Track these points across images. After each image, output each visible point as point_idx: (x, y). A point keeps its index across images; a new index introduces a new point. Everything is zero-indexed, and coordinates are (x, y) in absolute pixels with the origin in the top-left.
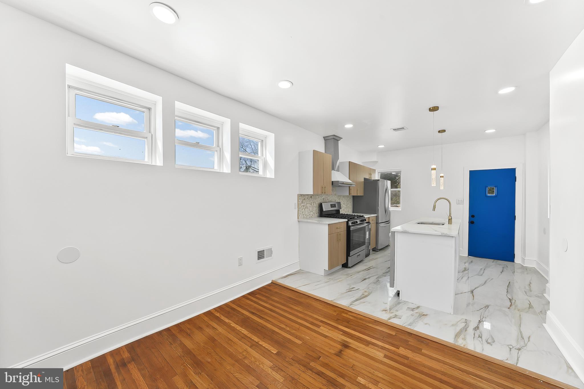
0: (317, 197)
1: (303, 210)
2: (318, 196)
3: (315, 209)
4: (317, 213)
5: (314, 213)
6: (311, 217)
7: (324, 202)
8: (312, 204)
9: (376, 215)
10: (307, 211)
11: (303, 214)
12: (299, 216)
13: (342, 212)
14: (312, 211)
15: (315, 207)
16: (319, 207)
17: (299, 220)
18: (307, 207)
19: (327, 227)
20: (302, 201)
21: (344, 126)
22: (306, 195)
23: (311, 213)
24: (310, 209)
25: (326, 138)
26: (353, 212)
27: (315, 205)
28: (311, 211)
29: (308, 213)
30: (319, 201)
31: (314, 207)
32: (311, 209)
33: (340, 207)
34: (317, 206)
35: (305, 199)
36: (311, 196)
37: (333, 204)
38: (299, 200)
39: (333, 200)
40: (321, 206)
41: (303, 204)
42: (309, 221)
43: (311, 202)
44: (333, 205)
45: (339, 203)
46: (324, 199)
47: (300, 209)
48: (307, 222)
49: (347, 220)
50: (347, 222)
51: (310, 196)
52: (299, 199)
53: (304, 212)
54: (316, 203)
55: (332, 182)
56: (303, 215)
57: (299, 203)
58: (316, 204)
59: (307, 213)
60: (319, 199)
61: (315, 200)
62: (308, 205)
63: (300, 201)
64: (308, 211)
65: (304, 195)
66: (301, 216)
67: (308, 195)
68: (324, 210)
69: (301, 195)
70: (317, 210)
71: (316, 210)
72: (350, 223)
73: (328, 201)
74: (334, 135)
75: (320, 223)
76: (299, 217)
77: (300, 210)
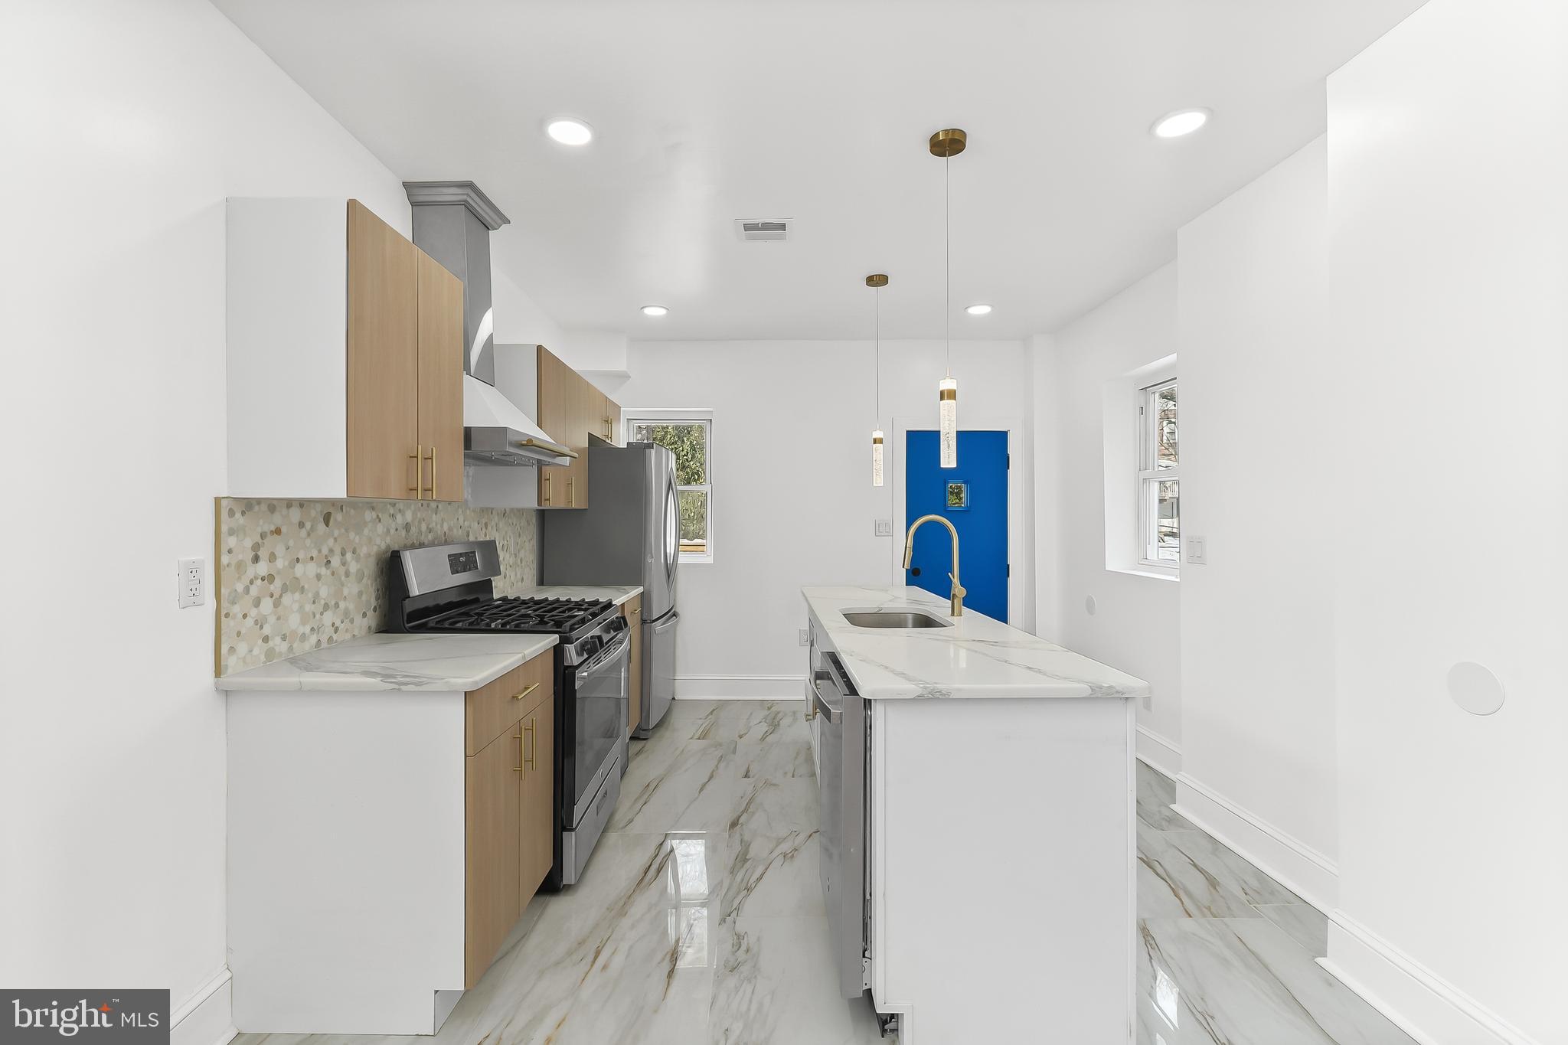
0: (369, 515)
1: (267, 604)
2: (373, 509)
3: (351, 588)
4: (370, 613)
5: (346, 613)
6: (324, 645)
7: (409, 542)
8: (336, 561)
9: (640, 589)
10: (296, 607)
11: (267, 630)
12: (232, 649)
13: (503, 587)
14: (337, 605)
15: (352, 578)
16: (382, 572)
17: (228, 680)
18: (294, 585)
19: (456, 712)
20: (256, 547)
21: (541, 124)
22: (289, 503)
23: (328, 618)
24: (317, 595)
25: (426, 191)
26: (541, 582)
27: (353, 567)
28: (326, 607)
29: (303, 623)
30: (377, 538)
31: (347, 574)
32: (324, 592)
33: (494, 567)
34: (370, 567)
35: (278, 531)
36: (327, 511)
37: (461, 555)
38: (231, 542)
39: (458, 533)
40: (391, 568)
41: (262, 568)
42: (310, 679)
43: (325, 551)
44: (463, 559)
45: (489, 547)
46: (407, 527)
47: (234, 603)
48: (301, 691)
49: (553, 639)
50: (558, 652)
51: (315, 512)
52: (232, 532)
53: (272, 619)
54: (364, 551)
55: (468, 431)
56: (266, 639)
57: (225, 559)
58: (358, 560)
59: (294, 621)
60: (380, 528)
61: (352, 535)
62: (306, 571)
63: (240, 546)
64: (301, 607)
65: (272, 505)
66: (242, 648)
67: (302, 503)
68: (415, 590)
69: (248, 505)
70: (364, 598)
71: (360, 594)
72: (571, 649)
73: (430, 537)
74: (470, 185)
75: (404, 688)
76: (231, 662)
77: (236, 609)
